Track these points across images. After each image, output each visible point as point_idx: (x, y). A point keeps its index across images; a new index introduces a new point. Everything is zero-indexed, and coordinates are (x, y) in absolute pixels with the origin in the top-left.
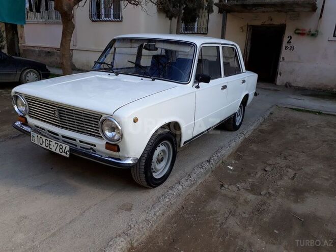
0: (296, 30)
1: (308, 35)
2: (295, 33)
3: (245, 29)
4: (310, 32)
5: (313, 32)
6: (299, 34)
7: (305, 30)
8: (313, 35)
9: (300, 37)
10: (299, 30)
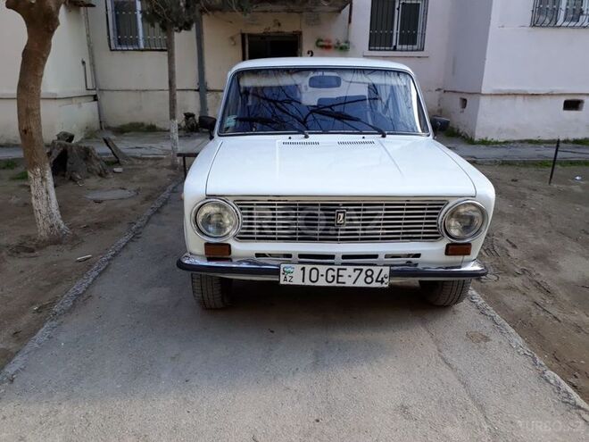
0: (319, 41)
1: (336, 48)
2: (317, 45)
3: (239, 39)
4: (338, 43)
5: (343, 44)
6: (322, 47)
7: (329, 41)
8: (341, 48)
9: (324, 51)
10: (322, 41)
